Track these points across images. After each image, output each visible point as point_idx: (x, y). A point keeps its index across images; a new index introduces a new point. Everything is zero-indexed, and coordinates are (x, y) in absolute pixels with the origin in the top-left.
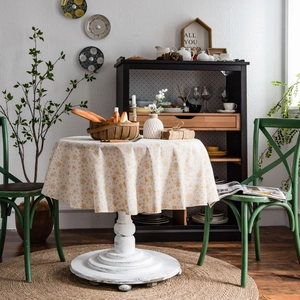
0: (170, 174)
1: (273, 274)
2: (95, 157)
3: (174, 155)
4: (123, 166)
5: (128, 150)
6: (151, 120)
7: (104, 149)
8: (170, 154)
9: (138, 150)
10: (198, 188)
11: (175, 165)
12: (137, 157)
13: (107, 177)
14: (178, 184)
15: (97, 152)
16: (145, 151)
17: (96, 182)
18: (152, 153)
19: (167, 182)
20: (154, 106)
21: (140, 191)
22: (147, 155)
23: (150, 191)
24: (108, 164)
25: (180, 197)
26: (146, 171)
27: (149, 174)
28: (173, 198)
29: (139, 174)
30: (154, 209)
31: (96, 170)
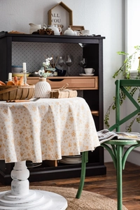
0: (66, 126)
1: (135, 199)
2: (4, 115)
3: (70, 110)
4: (30, 122)
5: (34, 108)
6: (42, 83)
7: (13, 108)
8: (67, 110)
9: (42, 108)
10: (87, 136)
11: (71, 119)
12: (41, 114)
13: (15, 132)
14: (74, 134)
15: (6, 111)
16: (47, 109)
17: (6, 137)
18: (53, 110)
19: (64, 133)
20: (43, 71)
21: (43, 142)
22: (49, 112)
23: (52, 141)
24: (16, 121)
25: (75, 144)
26: (48, 125)
27: (51, 127)
28: (70, 146)
29: (42, 128)
30: (57, 156)
31: (6, 127)
